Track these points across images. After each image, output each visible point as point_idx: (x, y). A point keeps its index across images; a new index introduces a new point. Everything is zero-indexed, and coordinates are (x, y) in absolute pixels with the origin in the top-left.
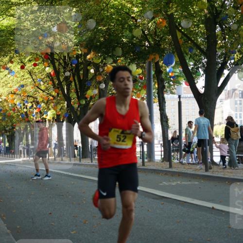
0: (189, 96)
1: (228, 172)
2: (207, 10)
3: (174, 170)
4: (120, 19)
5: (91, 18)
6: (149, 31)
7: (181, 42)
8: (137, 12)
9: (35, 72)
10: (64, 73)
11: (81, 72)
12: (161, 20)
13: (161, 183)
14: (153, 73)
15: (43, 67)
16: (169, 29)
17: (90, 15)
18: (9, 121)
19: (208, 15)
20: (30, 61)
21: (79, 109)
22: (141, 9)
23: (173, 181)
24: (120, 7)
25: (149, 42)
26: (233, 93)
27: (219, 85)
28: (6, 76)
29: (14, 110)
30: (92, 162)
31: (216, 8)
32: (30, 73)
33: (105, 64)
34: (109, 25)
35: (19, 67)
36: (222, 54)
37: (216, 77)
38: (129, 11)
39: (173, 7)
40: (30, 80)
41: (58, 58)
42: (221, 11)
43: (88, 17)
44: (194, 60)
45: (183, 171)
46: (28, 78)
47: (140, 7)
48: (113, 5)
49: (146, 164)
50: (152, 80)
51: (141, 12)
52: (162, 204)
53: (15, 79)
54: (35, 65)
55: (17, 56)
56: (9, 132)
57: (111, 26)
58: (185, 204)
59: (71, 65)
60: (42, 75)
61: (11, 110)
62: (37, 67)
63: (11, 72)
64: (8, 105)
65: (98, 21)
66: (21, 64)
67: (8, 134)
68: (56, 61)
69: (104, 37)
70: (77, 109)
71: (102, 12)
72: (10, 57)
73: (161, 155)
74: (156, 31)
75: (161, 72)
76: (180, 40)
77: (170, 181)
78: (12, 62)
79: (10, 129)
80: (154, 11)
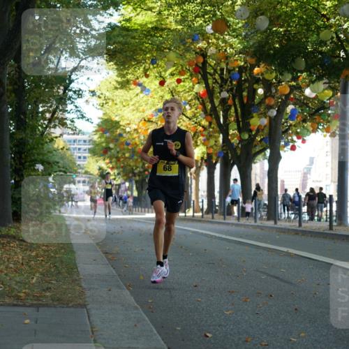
4: (305, 17)
5: (262, 14)
8: (330, 8)
9: (179, 91)
11: (245, 94)
15: (191, 84)
17: (260, 10)
18: (139, 160)
20: (172, 74)
21: (240, 146)
22: (336, 3)
25: (345, 51)
28: (137, 95)
30: (256, 222)
32: (171, 92)
33: (280, 82)
34: (288, 26)
35: (157, 82)
38: (318, 5)
41: (212, 71)
43: (259, 13)
49: (334, 228)
51: (335, 6)
53: (150, 100)
54: (179, 81)
55: (154, 68)
56: (139, 175)
57: (291, 27)
59: (231, 82)
60: (189, 96)
62: (182, 84)
63: (144, 89)
64: (139, 137)
65: (272, 18)
66: (160, 79)
67: (137, 178)
68: (209, 76)
69: (280, 42)
70: (238, 147)
71: (279, 6)
72: (144, 68)
78: (147, 76)
79: (140, 172)
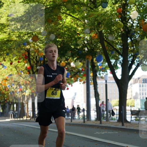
0: (112, 81)
1: (136, 126)
2: (123, 28)
3: (103, 125)
4: (70, 34)
6: (87, 41)
7: (107, 48)
8: (80, 30)
9: (19, 67)
10: (36, 67)
12: (94, 35)
13: (95, 133)
14: (90, 67)
15: (24, 64)
16: (99, 40)
17: (52, 32)
18: (2, 97)
19: (123, 32)
20: (15, 60)
22: (83, 28)
23: (103, 132)
24: (70, 27)
25: (87, 48)
26: (138, 80)
27: (130, 74)
28: (1, 69)
29: (6, 90)
31: (128, 28)
32: (15, 67)
33: (61, 62)
34: (64, 38)
35: (9, 63)
36: (132, 55)
37: (128, 69)
38: (76, 29)
39: (102, 26)
40: (16, 71)
41: (32, 58)
42: (131, 29)
43: (51, 33)
44: (115, 59)
45: (109, 126)
46: (15, 70)
47: (82, 27)
48: (66, 26)
49: (86, 122)
50: (89, 71)
51: (83, 30)
52: (96, 145)
53: (7, 71)
54: (19, 62)
55: (8, 57)
56: (3, 103)
57: (65, 38)
58: (110, 144)
59: (40, 62)
60: (23, 69)
61: (4, 90)
62: (20, 63)
63: (4, 66)
64: (2, 87)
65: (57, 35)
66: (10, 62)
67: (2, 104)
68: (31, 60)
69: (60, 45)
71: (59, 30)
72: (4, 57)
73: (95, 117)
74: (92, 41)
75: (95, 66)
76: (106, 47)
77: (100, 132)
78: (5, 61)
79: (3, 102)
80: (90, 28)
